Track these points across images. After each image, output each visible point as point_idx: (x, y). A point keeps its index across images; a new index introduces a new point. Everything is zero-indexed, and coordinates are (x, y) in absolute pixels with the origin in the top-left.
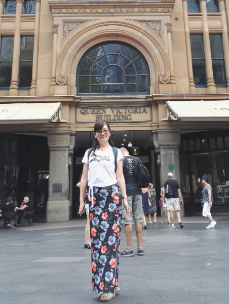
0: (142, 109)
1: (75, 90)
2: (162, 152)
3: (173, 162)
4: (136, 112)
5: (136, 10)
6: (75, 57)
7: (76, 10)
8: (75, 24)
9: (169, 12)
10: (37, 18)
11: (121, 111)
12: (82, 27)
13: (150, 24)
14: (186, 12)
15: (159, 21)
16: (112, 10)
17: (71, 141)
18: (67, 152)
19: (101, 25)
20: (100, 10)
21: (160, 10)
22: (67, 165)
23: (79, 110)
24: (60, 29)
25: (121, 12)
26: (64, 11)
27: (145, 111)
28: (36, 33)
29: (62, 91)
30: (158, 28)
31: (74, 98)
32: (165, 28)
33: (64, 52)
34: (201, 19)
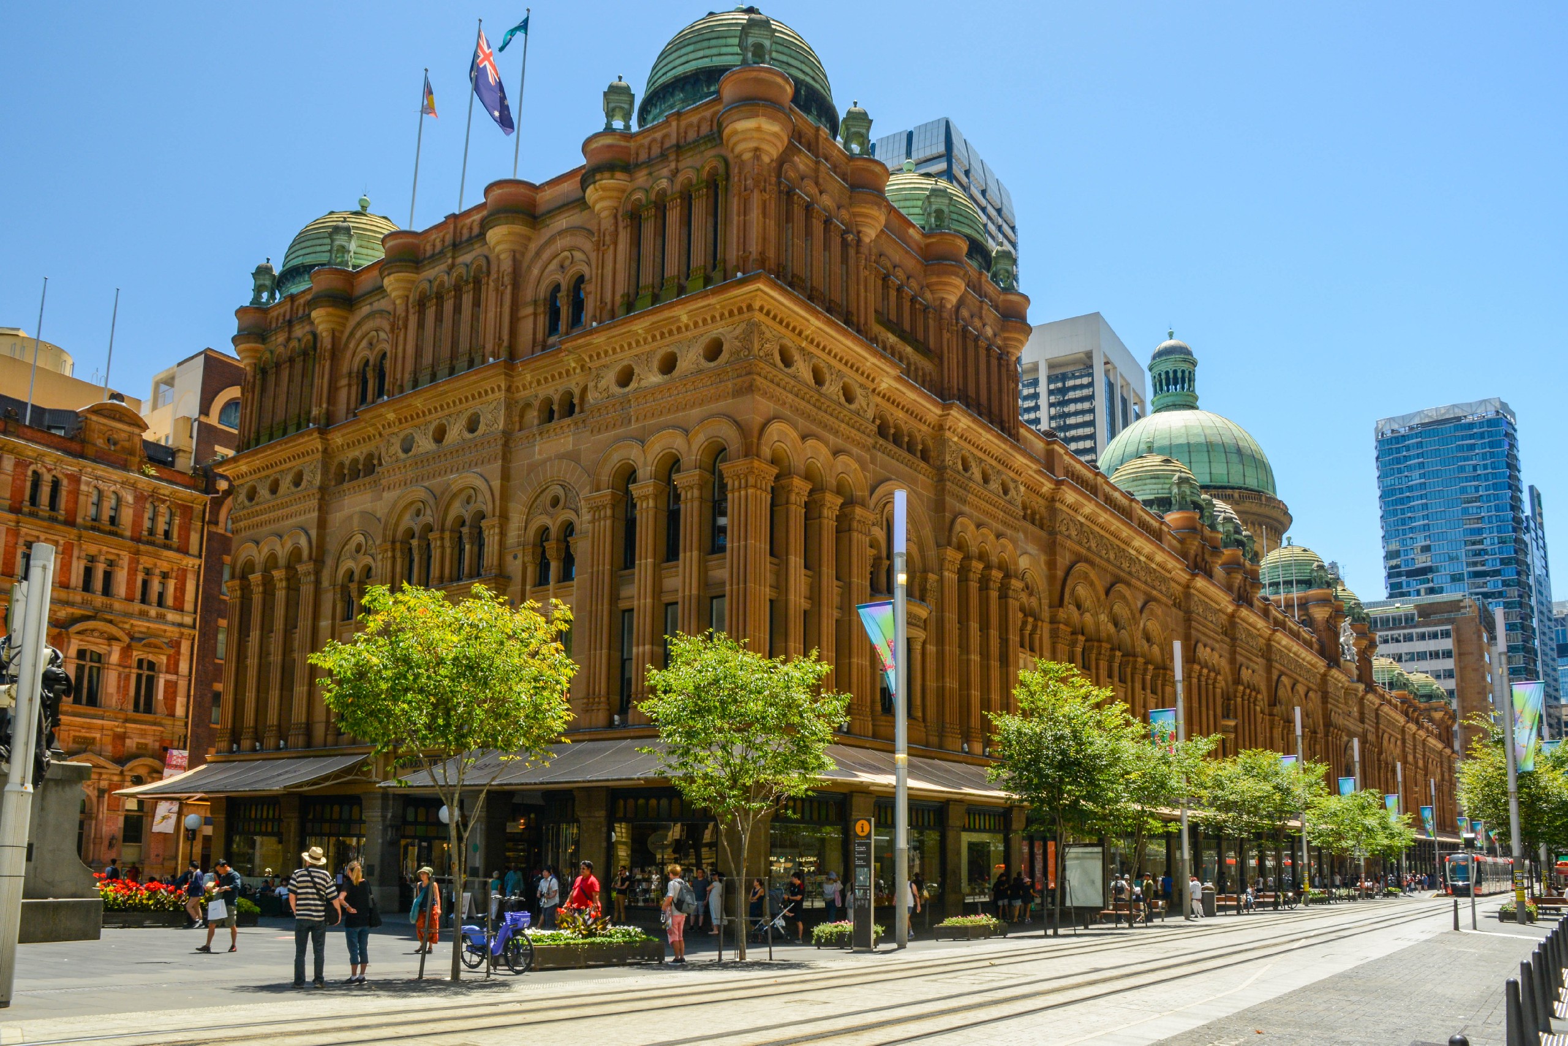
3: (478, 842)
18: (382, 823)
22: (380, 841)
23: (398, 761)
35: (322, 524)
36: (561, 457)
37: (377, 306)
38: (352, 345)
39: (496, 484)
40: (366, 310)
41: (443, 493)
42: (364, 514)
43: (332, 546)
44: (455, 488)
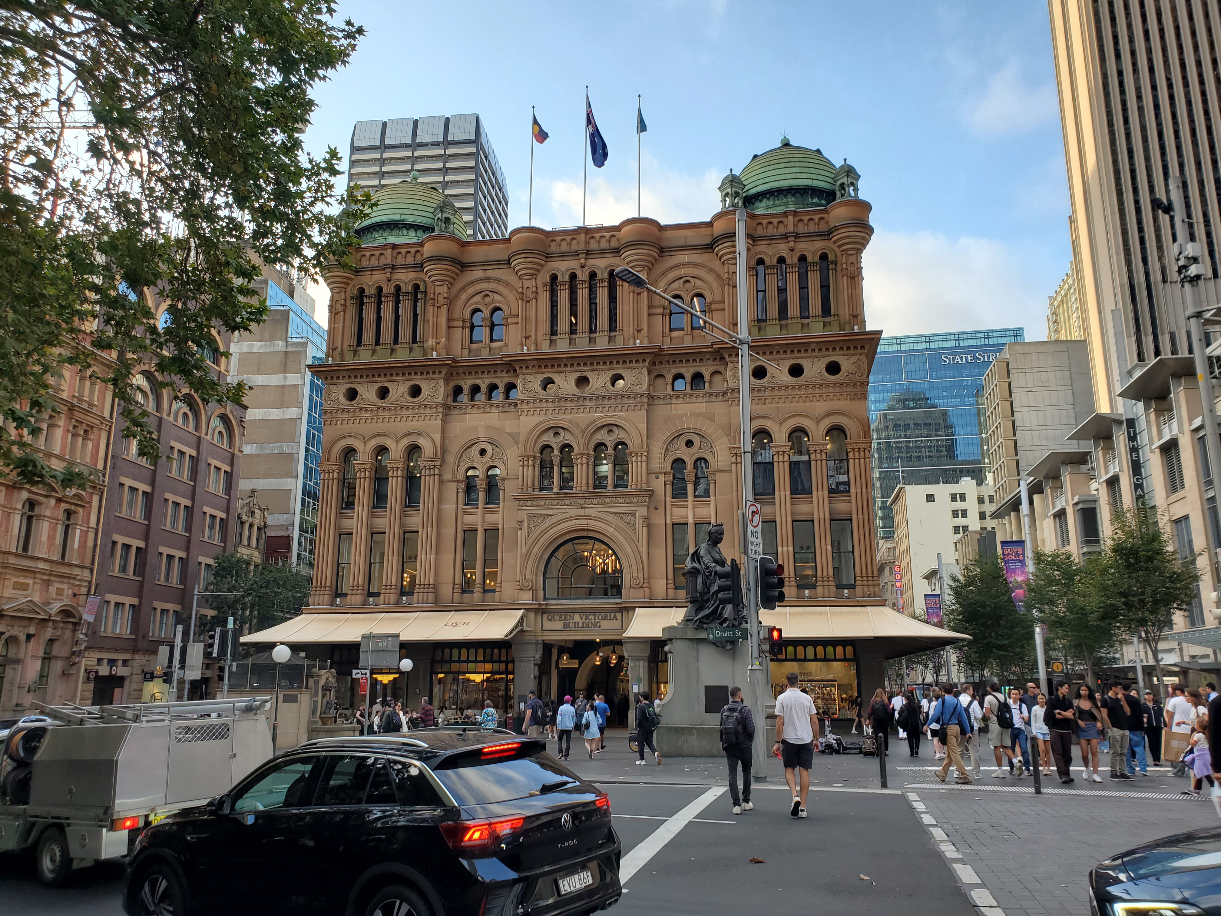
0: (613, 614)
1: (541, 593)
2: (631, 664)
3: (641, 675)
4: (604, 618)
5: (608, 500)
6: (541, 556)
7: (542, 503)
8: (541, 519)
9: (645, 502)
10: (501, 509)
11: (590, 617)
12: (548, 522)
13: (624, 516)
14: (669, 498)
15: (633, 514)
16: (581, 502)
17: (537, 651)
18: (533, 663)
19: (569, 519)
20: (567, 502)
21: (635, 500)
22: (532, 676)
23: (545, 616)
24: (524, 525)
25: (592, 503)
26: (528, 503)
27: (615, 617)
28: (500, 527)
29: (526, 597)
30: (632, 522)
31: (540, 604)
32: (640, 523)
33: (529, 552)
34: (686, 506)
35: (443, 431)
36: (700, 415)
37: (490, 273)
38: (464, 297)
39: (643, 426)
40: (478, 274)
41: (588, 426)
42: (489, 428)
43: (454, 448)
44: (600, 423)
